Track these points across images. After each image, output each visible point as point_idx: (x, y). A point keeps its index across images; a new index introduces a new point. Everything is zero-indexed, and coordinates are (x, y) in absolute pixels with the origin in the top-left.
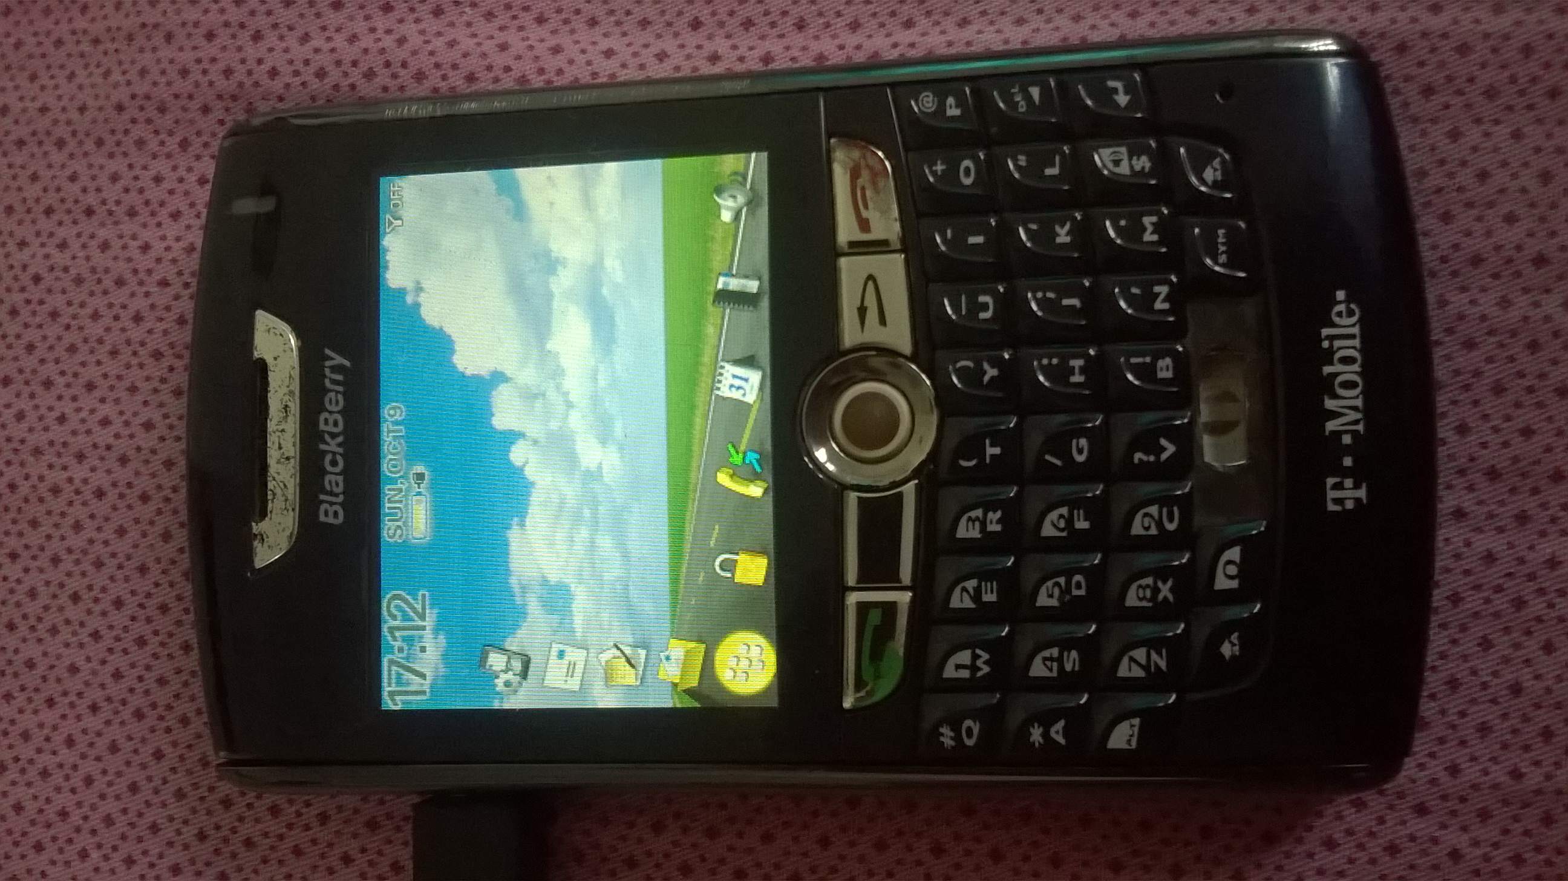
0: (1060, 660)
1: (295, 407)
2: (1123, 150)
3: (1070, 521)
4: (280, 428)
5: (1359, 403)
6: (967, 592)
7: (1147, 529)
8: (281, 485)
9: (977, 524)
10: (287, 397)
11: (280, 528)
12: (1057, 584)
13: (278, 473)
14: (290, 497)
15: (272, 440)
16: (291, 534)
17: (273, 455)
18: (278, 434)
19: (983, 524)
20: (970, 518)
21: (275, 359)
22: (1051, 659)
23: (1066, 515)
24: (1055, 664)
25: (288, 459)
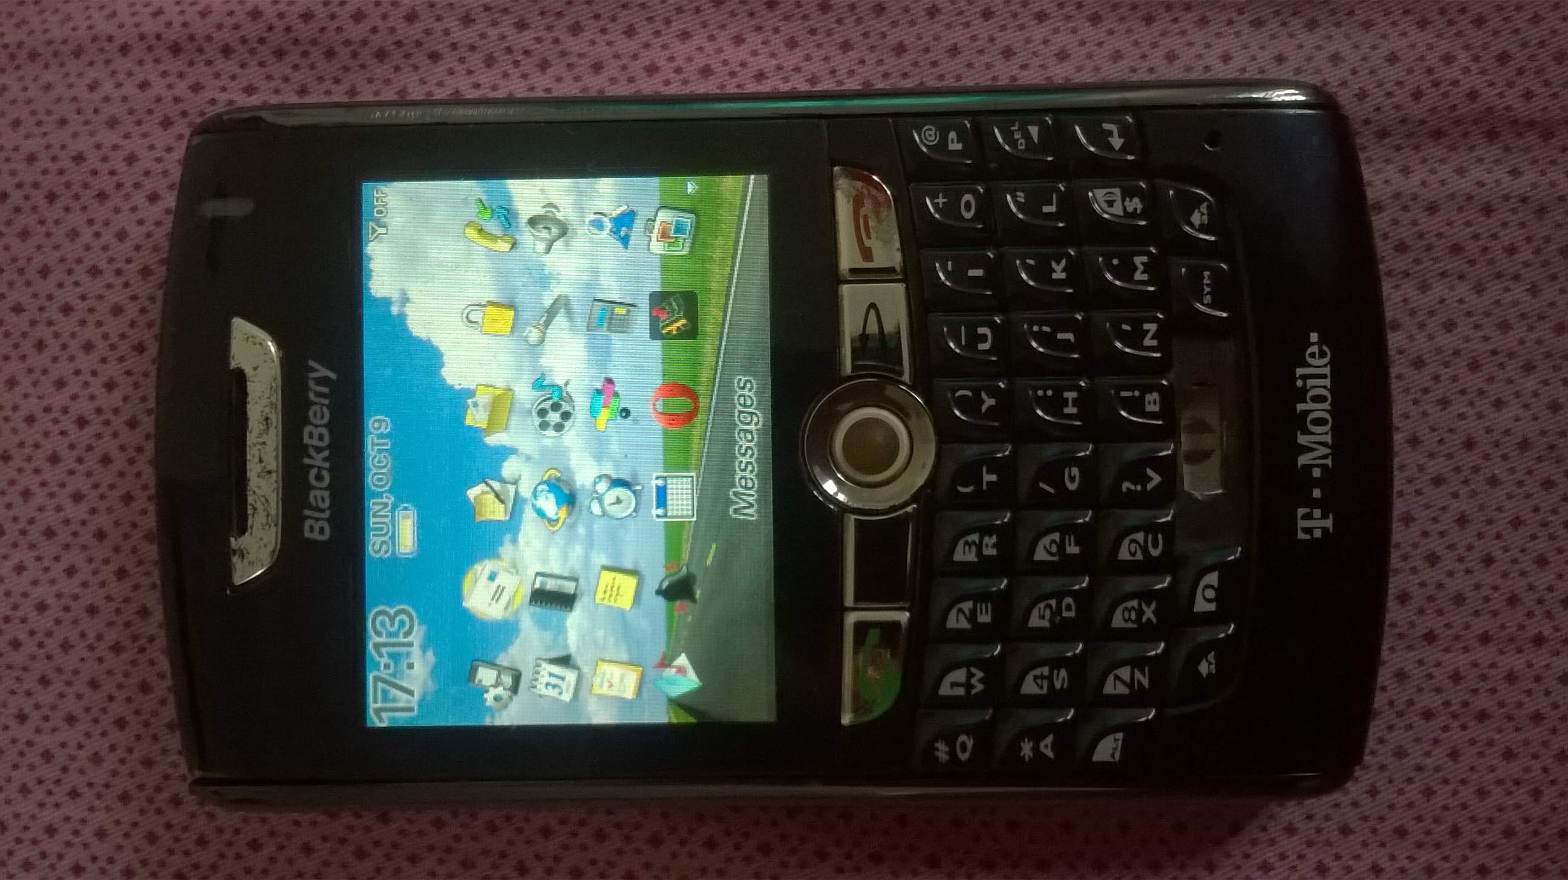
0: (1050, 678)
1: (276, 419)
2: (1117, 191)
3: (1061, 547)
4: (261, 440)
5: (1328, 439)
6: (964, 613)
7: (1133, 554)
8: (263, 500)
9: (974, 548)
10: (268, 410)
11: (262, 543)
12: (1050, 607)
13: (259, 487)
14: (273, 512)
15: (252, 454)
16: (274, 551)
17: (253, 470)
18: (259, 447)
19: (980, 547)
20: (967, 543)
21: (255, 369)
22: (1042, 677)
23: (1058, 540)
24: (1045, 684)
25: (269, 472)
